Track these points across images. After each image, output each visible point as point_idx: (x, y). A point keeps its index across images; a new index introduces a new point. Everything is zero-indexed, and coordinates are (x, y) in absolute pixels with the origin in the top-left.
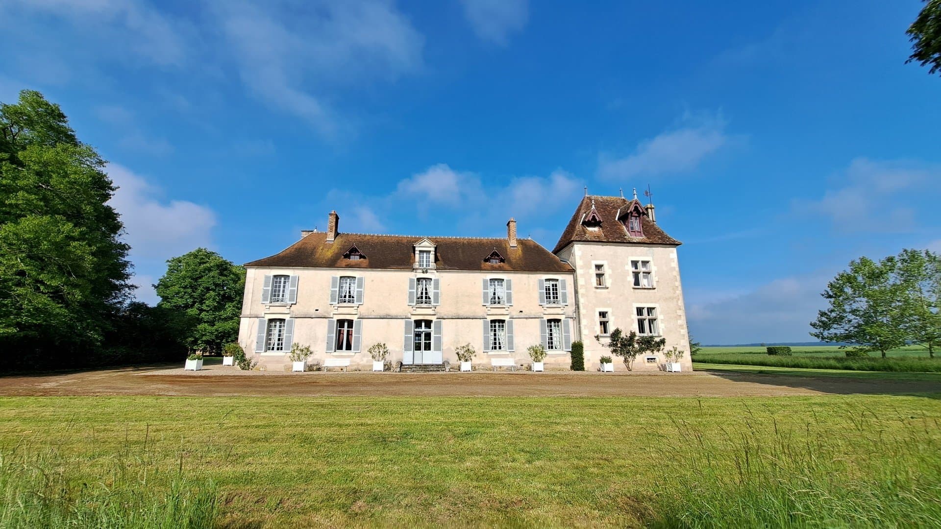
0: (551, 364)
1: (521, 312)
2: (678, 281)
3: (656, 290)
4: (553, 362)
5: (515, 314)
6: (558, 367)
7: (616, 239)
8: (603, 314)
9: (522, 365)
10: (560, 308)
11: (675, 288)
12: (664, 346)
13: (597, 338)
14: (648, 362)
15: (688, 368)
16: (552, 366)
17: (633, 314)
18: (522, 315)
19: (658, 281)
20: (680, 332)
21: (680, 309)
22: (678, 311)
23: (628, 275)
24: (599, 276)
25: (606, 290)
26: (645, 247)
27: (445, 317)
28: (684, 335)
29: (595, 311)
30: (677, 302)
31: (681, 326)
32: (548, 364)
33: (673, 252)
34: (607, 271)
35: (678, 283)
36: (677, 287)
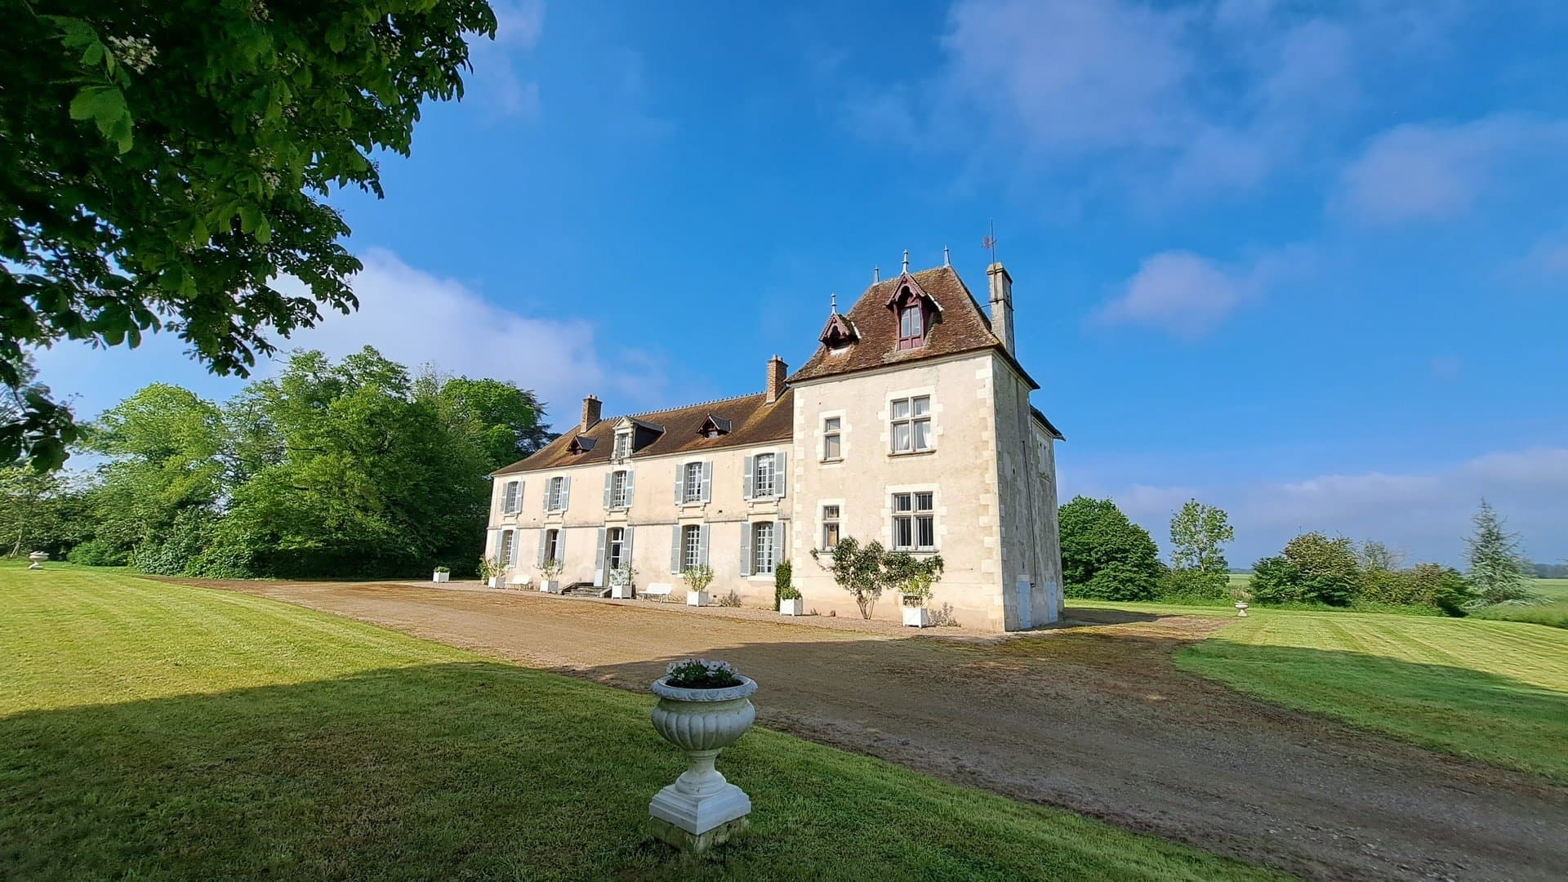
0: (753, 597)
1: (721, 511)
2: (989, 429)
3: (936, 453)
4: (757, 594)
5: (712, 514)
6: (762, 603)
7: (870, 363)
8: (833, 510)
9: (715, 596)
10: (772, 502)
11: (979, 447)
12: (942, 572)
13: (814, 553)
14: (905, 603)
15: (994, 622)
16: (754, 601)
17: (884, 507)
18: (722, 517)
19: (943, 435)
20: (983, 542)
21: (987, 492)
22: (982, 496)
23: (883, 431)
24: (832, 438)
25: (839, 465)
26: (921, 367)
27: (636, 523)
28: (990, 550)
29: (816, 506)
30: (982, 475)
31: (986, 529)
32: (748, 596)
33: (983, 366)
34: (845, 429)
35: (990, 435)
36: (987, 442)
